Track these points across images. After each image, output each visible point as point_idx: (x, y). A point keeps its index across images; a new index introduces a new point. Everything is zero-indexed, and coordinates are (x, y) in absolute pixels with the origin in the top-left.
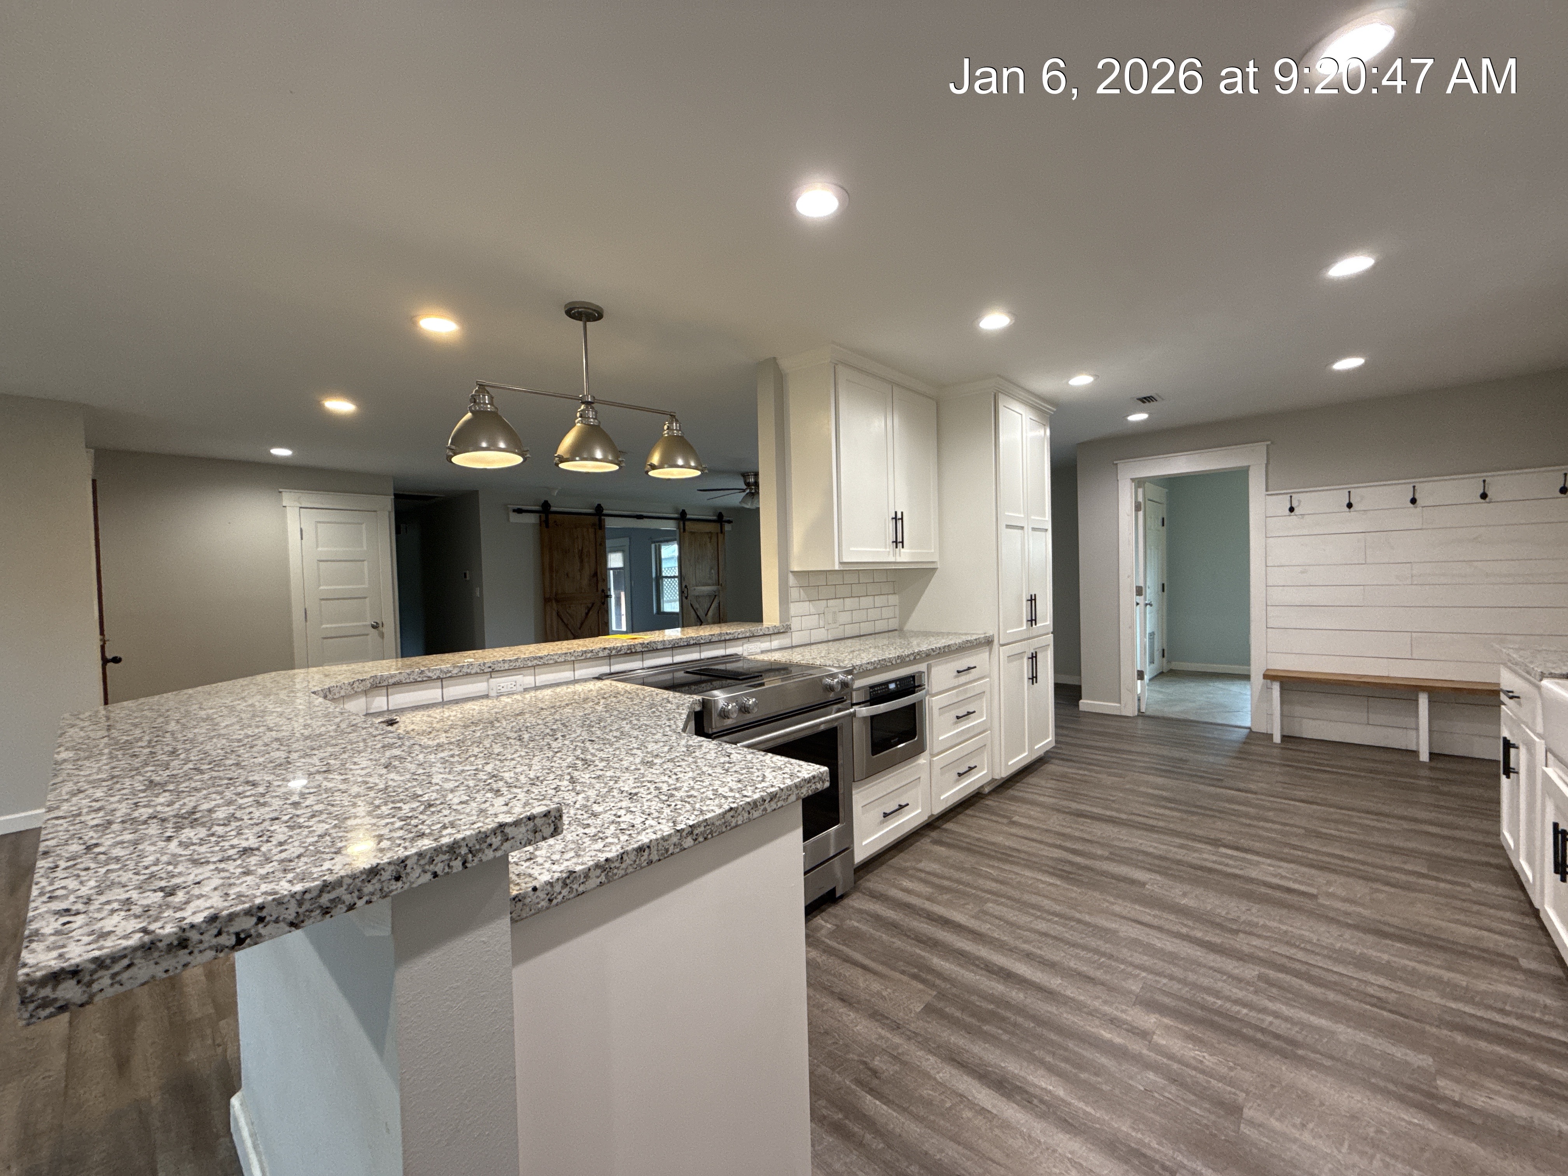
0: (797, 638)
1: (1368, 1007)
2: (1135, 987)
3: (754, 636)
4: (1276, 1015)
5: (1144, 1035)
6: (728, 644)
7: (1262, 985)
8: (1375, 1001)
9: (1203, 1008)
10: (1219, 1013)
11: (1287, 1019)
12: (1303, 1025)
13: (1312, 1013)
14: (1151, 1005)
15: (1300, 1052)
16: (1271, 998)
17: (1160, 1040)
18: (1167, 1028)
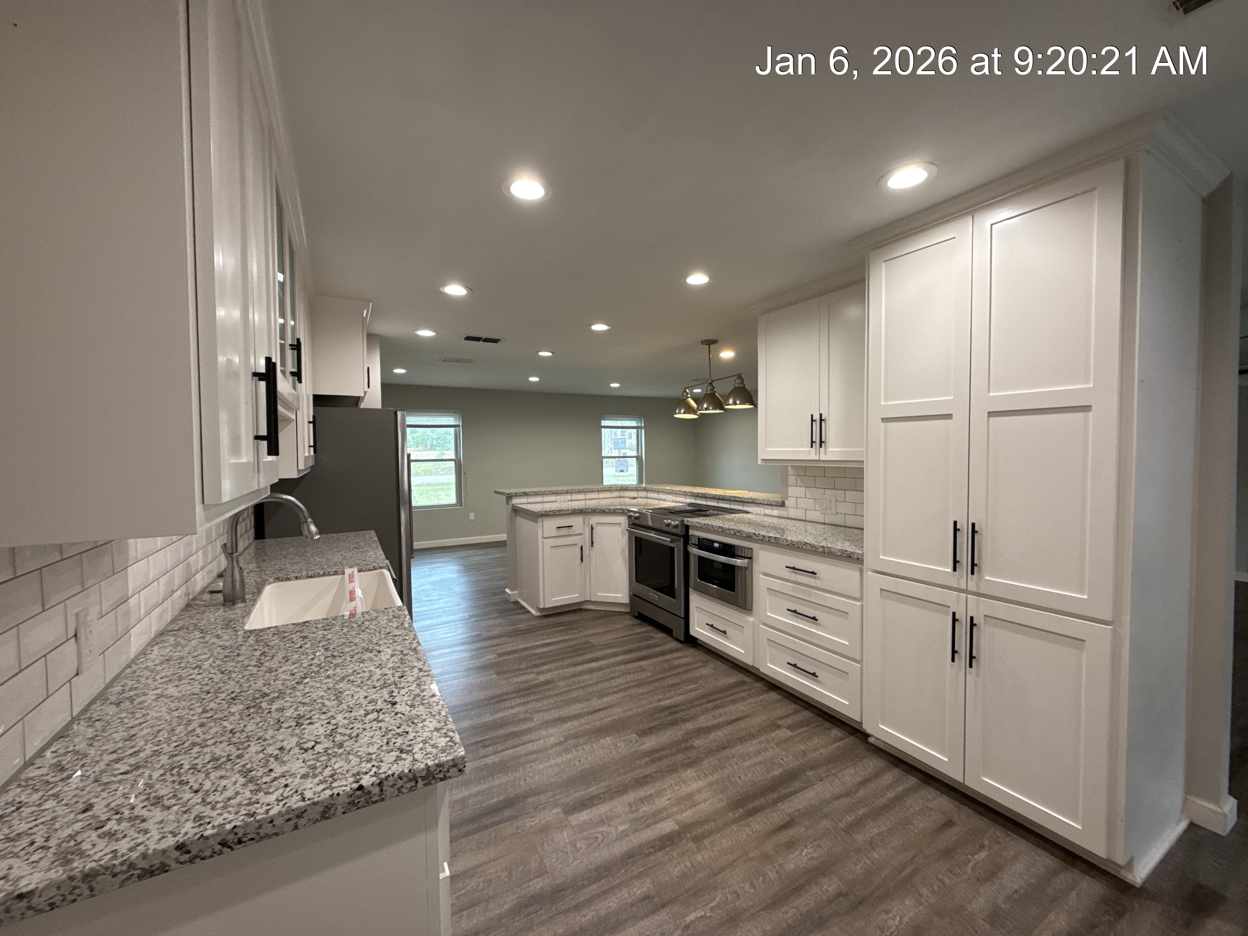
0: (792, 513)
1: (487, 737)
2: (561, 684)
3: (754, 503)
4: (512, 707)
5: (538, 674)
6: (745, 504)
7: (528, 716)
8: (487, 743)
9: (534, 693)
10: (529, 694)
11: (509, 708)
12: (501, 710)
13: (503, 717)
14: (547, 682)
15: (496, 700)
16: (519, 713)
17: (533, 676)
18: (536, 679)
